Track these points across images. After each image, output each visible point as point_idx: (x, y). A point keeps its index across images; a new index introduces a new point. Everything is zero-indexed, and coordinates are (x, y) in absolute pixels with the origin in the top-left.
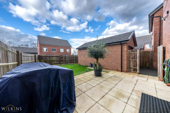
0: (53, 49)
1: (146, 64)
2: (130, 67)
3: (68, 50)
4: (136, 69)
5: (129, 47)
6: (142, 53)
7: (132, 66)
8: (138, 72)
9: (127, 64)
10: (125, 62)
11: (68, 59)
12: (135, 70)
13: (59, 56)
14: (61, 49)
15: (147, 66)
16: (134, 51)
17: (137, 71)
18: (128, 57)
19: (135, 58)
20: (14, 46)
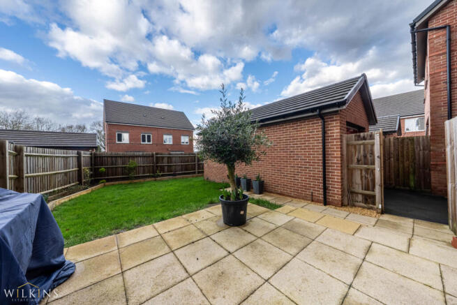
0: (144, 137)
1: (409, 179)
2: (353, 190)
3: (185, 139)
4: (374, 197)
5: (349, 124)
6: (392, 144)
7: (361, 188)
8: (380, 207)
9: (342, 179)
10: (336, 175)
11: (177, 163)
12: (369, 200)
13: (152, 156)
14: (165, 137)
15: (409, 187)
16: (364, 138)
17: (374, 203)
18: (345, 157)
19: (367, 159)
20: (50, 131)
